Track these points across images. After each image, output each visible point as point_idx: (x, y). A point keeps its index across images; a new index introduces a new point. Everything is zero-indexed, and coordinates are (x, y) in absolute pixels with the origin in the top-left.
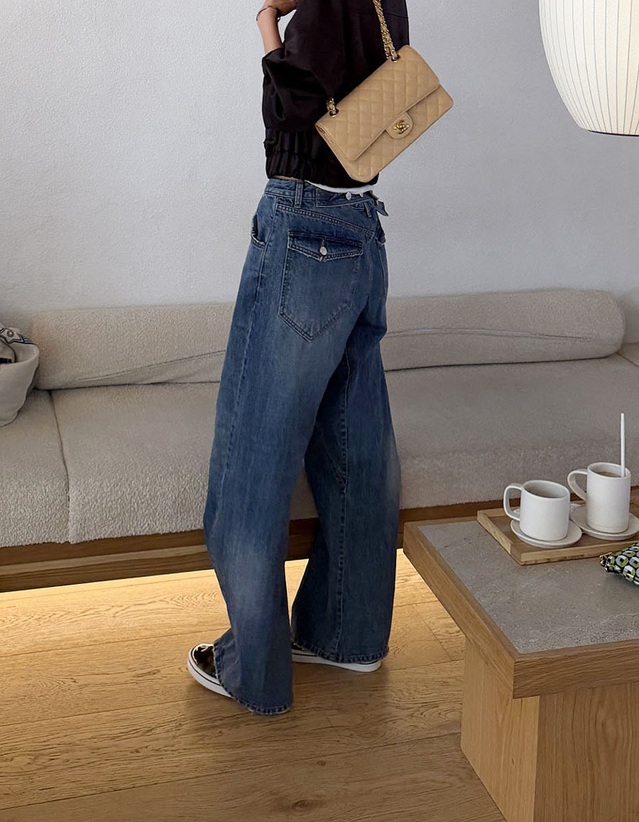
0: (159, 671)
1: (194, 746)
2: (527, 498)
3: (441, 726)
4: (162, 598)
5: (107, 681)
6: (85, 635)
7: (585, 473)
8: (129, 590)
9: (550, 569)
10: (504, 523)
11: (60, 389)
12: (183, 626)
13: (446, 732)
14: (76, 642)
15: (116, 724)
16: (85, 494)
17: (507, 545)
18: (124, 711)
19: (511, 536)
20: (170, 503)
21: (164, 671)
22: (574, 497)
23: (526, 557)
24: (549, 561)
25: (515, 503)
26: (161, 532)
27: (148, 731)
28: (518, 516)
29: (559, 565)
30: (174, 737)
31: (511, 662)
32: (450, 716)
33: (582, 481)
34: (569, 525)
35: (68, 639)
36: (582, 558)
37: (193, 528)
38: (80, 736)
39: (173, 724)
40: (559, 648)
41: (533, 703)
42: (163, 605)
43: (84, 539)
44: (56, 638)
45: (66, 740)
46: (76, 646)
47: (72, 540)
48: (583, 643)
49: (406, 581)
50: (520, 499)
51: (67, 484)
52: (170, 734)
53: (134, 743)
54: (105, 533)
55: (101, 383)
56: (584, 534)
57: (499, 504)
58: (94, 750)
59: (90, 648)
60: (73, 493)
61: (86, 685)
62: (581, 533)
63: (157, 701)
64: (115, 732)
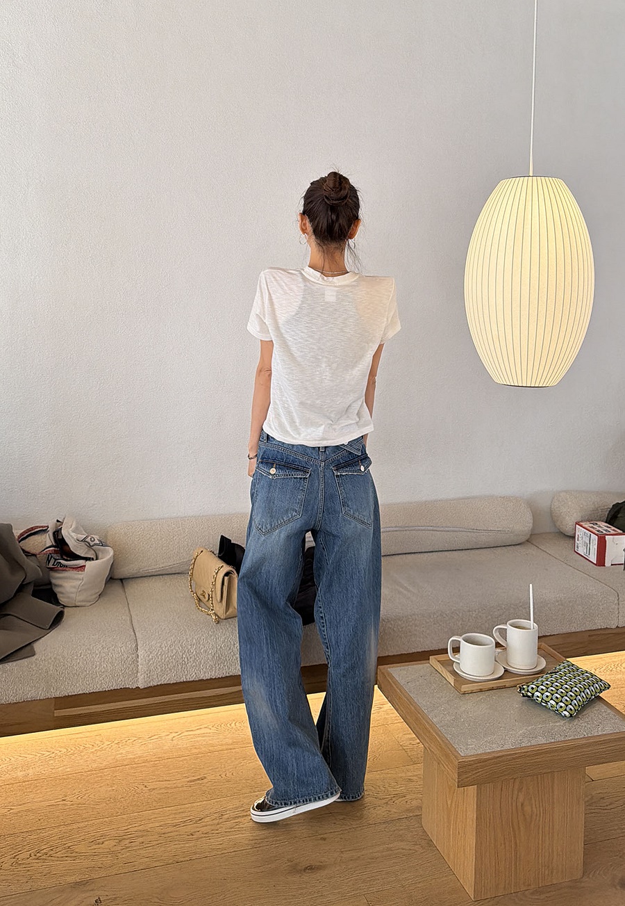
0: (205, 778)
1: (233, 830)
2: (465, 646)
3: (408, 810)
4: (206, 726)
5: (169, 786)
6: (151, 753)
7: (505, 627)
8: (182, 721)
9: (482, 696)
10: (449, 664)
11: (129, 578)
12: (222, 745)
13: (411, 815)
14: (145, 759)
15: (176, 816)
16: (149, 653)
17: (451, 679)
18: (183, 807)
19: (454, 673)
20: (210, 657)
21: (208, 778)
22: (498, 645)
23: (465, 688)
24: (481, 691)
25: (456, 650)
26: (205, 678)
27: (200, 820)
28: (459, 659)
29: (487, 693)
30: (218, 824)
31: (456, 763)
32: (415, 803)
33: (503, 633)
34: (495, 664)
35: (140, 757)
36: (505, 687)
37: (227, 675)
38: (151, 825)
39: (216, 815)
40: (489, 751)
41: (472, 790)
42: (209, 731)
43: (149, 685)
44: (131, 757)
45: (140, 828)
46: (146, 761)
47: (141, 686)
48: (506, 747)
49: (381, 708)
50: (459, 647)
51: (137, 645)
52: (216, 822)
53: (190, 829)
54: (165, 680)
55: (159, 573)
56: (506, 671)
57: (445, 651)
58: (160, 834)
59: (156, 762)
60: (140, 653)
61: (154, 789)
62: (503, 670)
63: (206, 799)
64: (176, 821)
